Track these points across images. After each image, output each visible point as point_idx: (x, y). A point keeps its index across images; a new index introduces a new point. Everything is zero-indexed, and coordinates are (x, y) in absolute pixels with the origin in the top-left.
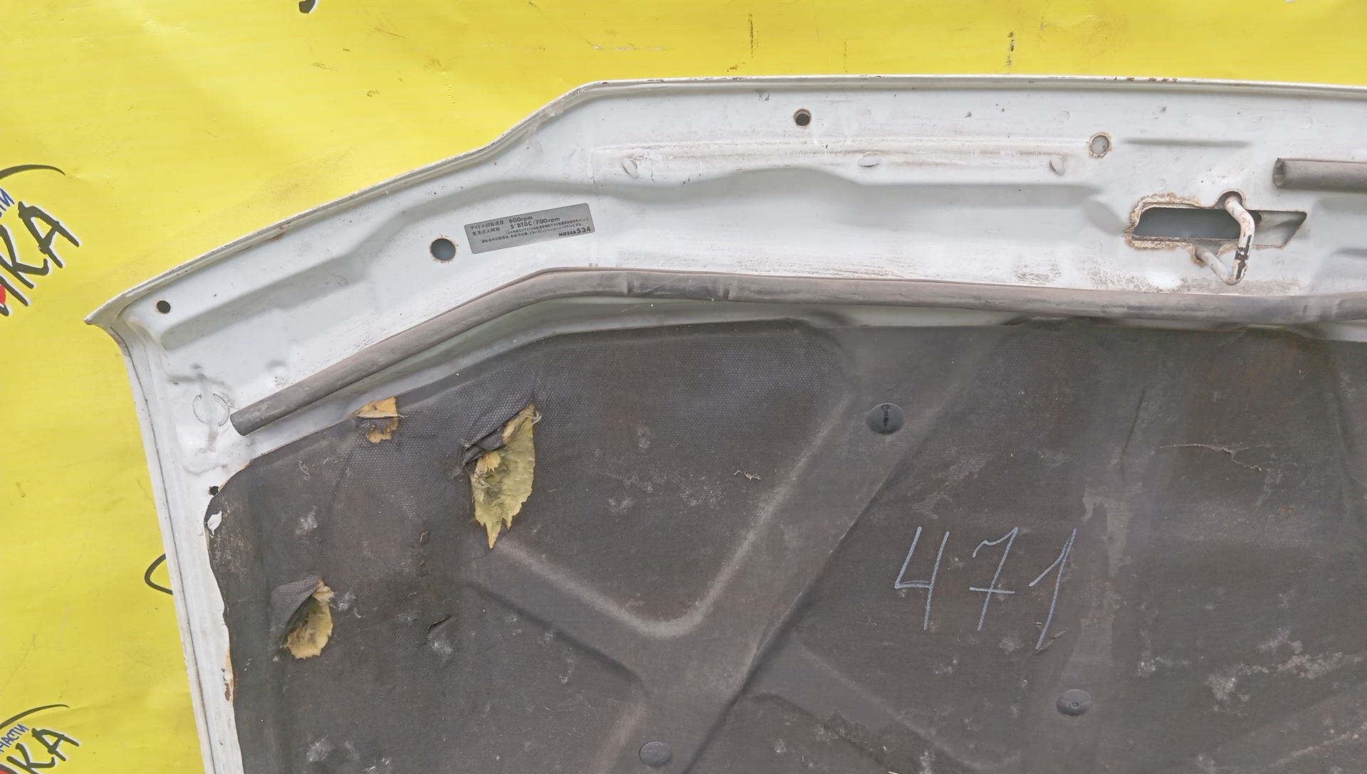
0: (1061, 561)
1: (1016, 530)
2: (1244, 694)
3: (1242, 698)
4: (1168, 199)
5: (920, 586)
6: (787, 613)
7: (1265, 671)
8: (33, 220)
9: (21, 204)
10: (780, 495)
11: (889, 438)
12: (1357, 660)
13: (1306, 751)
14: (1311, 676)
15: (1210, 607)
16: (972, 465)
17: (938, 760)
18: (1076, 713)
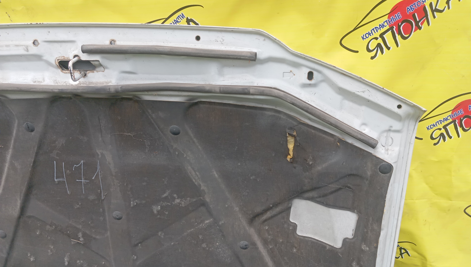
0: (98, 171)
1: (82, 161)
2: (166, 212)
3: (166, 213)
4: (63, 58)
5: (61, 180)
6: (25, 189)
7: (169, 204)
10: (10, 151)
11: (33, 133)
12: (194, 200)
13: (191, 230)
14: (183, 206)
15: (144, 184)
16: (61, 142)
17: (84, 235)
18: (119, 219)
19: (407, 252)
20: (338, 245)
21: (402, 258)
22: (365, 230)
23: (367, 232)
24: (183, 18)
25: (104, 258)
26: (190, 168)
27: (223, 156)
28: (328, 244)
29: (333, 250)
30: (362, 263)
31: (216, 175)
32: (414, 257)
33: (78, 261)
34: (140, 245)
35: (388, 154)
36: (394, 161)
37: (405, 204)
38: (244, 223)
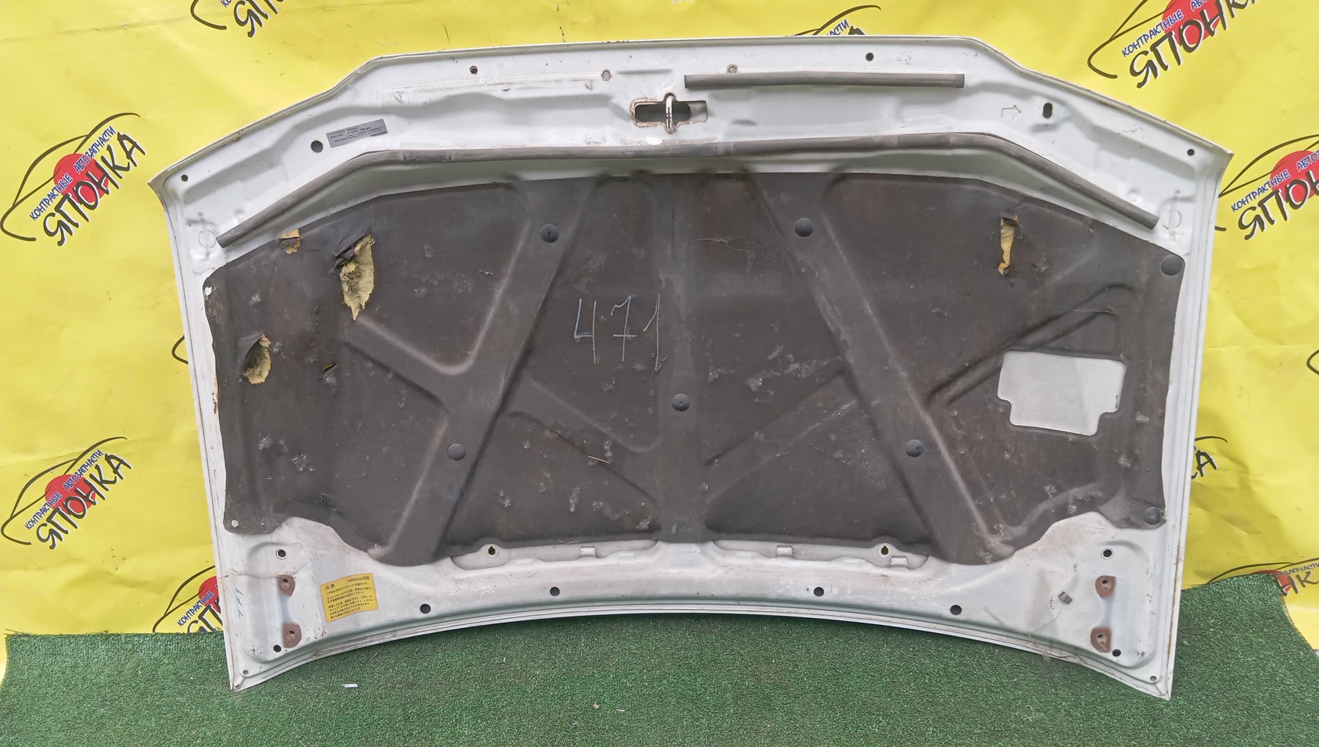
0: (656, 314)
1: (630, 297)
2: (771, 390)
3: (770, 394)
4: (644, 100)
5: (587, 336)
6: (518, 355)
7: (778, 374)
8: (124, 141)
9: (119, 133)
10: (504, 283)
11: (553, 245)
12: (825, 363)
13: (815, 426)
14: (804, 376)
15: (737, 335)
16: (600, 259)
17: (615, 447)
18: (683, 409)
19: (1210, 461)
20: (1091, 429)
21: (1202, 475)
22: (1142, 386)
23: (1144, 389)
24: (845, 28)
25: (646, 494)
26: (823, 298)
27: (884, 273)
28: (1070, 433)
29: (1080, 443)
30: (1138, 452)
31: (870, 311)
32: (1224, 470)
33: (595, 504)
34: (717, 460)
35: (1174, 240)
36: (1185, 253)
37: (1204, 356)
38: (917, 404)
